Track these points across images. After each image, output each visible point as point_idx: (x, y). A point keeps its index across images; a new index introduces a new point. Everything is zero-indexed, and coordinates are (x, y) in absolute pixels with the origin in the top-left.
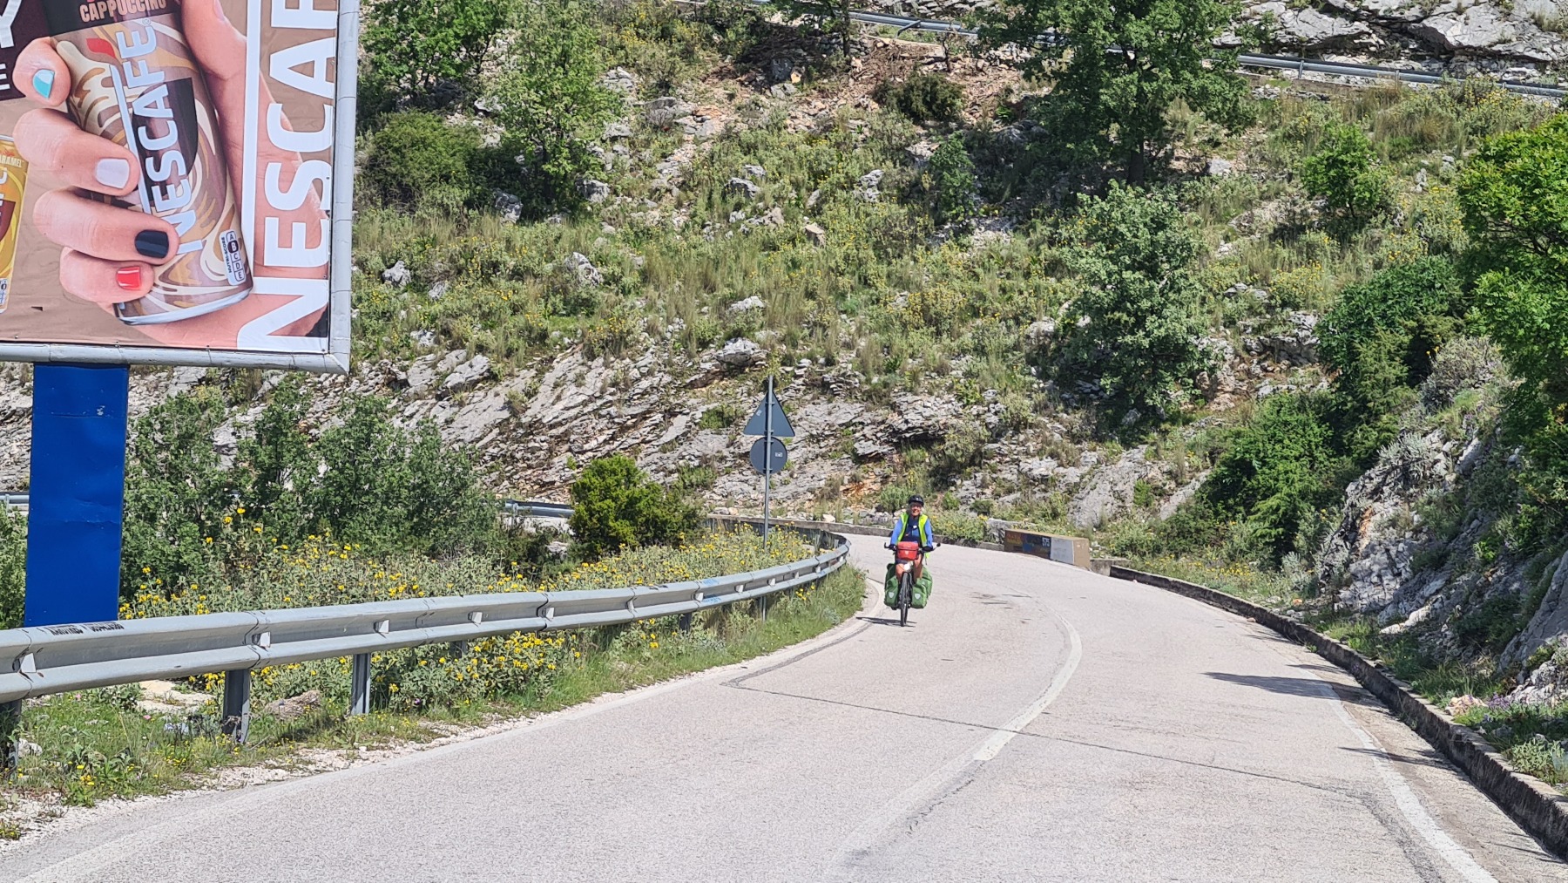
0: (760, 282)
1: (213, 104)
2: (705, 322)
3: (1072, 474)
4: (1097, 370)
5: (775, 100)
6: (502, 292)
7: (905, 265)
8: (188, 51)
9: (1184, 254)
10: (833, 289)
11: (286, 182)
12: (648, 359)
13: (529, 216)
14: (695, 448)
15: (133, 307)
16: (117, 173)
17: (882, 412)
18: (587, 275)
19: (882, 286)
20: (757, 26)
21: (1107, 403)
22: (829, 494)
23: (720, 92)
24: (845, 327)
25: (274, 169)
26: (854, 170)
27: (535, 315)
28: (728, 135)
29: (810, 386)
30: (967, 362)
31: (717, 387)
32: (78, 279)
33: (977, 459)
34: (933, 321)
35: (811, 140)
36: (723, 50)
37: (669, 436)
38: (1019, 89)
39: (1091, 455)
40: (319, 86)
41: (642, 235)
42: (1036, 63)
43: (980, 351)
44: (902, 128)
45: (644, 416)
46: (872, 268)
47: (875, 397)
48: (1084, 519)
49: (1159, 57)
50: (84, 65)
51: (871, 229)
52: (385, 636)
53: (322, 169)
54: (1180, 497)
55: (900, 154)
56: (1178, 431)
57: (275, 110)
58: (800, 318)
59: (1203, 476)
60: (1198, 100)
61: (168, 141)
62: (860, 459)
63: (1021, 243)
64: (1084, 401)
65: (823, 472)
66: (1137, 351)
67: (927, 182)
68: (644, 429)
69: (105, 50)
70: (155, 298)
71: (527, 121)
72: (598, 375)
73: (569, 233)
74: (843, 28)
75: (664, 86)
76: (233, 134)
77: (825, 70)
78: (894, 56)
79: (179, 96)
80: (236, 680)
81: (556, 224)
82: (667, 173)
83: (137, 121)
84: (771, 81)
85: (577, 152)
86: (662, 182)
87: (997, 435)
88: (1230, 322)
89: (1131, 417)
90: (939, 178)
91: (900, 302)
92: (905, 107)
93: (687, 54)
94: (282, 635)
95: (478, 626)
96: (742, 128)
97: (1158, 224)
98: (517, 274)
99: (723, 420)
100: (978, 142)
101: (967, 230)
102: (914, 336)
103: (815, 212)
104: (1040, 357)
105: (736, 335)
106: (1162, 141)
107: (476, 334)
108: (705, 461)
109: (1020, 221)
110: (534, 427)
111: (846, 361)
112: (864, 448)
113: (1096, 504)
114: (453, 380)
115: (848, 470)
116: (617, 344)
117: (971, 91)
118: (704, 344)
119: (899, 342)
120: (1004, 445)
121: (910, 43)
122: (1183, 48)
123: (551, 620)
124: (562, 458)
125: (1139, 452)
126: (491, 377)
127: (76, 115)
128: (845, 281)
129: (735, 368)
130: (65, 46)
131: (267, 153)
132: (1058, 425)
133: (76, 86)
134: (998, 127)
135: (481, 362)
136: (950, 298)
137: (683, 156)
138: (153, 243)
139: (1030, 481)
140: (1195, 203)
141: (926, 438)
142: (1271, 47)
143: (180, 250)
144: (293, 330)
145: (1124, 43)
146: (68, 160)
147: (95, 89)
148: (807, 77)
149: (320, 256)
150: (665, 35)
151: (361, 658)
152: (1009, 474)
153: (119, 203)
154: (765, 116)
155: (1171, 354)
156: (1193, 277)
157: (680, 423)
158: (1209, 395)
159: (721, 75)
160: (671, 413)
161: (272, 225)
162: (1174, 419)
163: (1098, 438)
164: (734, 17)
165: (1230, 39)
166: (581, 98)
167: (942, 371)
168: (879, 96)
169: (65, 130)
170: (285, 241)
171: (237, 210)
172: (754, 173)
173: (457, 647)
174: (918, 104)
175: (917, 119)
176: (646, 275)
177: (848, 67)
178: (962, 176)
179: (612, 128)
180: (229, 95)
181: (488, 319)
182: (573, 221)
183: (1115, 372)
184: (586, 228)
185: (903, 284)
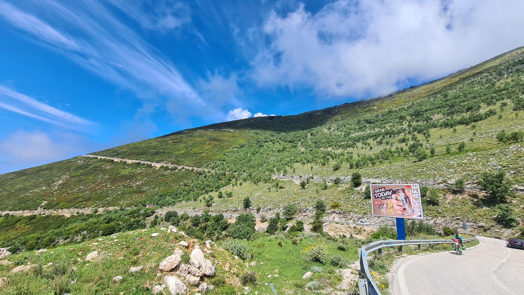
0: (459, 212)
1: (408, 199)
2: (454, 215)
3: (502, 231)
4: (503, 221)
5: (457, 196)
6: (432, 212)
7: (475, 210)
8: (406, 195)
9: (511, 210)
10: (467, 212)
11: (415, 205)
12: (448, 218)
13: (433, 206)
14: (455, 226)
15: (404, 214)
16: (401, 204)
17: (476, 224)
18: (440, 211)
19: (473, 212)
20: (454, 190)
21: (505, 224)
22: (471, 231)
23: (451, 195)
24: (470, 216)
25: (414, 204)
26: (467, 202)
27: (435, 214)
28: (452, 199)
29: (467, 221)
30: (485, 220)
31: (456, 221)
32: (399, 212)
33: (489, 229)
34: (480, 216)
35: (462, 199)
36: (450, 192)
37: (452, 225)
38: (485, 195)
39: (504, 230)
40: (417, 197)
41: (445, 207)
42: (487, 192)
43: (487, 219)
44: (472, 198)
45: (449, 223)
46: (472, 211)
47: (475, 223)
48: (504, 236)
49: (503, 191)
50: (397, 196)
51: (471, 207)
52: (432, 242)
53: (419, 204)
54: (517, 234)
55: (473, 201)
56: (515, 228)
57: (414, 199)
58: (464, 215)
59: (520, 232)
60: (509, 195)
61: (405, 201)
62: (474, 228)
63: (489, 209)
64: (501, 224)
65: (470, 229)
66: (507, 220)
67: (476, 203)
68: (449, 224)
69: (399, 195)
70: (405, 213)
71: (432, 198)
72: (443, 219)
73: (438, 207)
74: (463, 190)
75: (445, 195)
76: (410, 201)
77: (462, 193)
78: (470, 192)
79: (405, 198)
80: (419, 245)
81: (436, 206)
82: (447, 202)
83: (402, 200)
84: (456, 194)
85: (437, 201)
86: (446, 203)
87: (491, 227)
88: (519, 217)
89: (508, 226)
90: (478, 203)
91: (476, 214)
92: (472, 196)
93: (447, 192)
94: (423, 242)
95: (440, 242)
96: (454, 198)
97: (507, 207)
98: (433, 210)
99: (457, 224)
100: (482, 199)
101: (483, 207)
102: (478, 217)
103: (464, 206)
104: (495, 219)
105: (457, 216)
106: (505, 199)
107: (430, 215)
108: (456, 227)
109: (489, 207)
110: (437, 223)
111: (470, 219)
112: (474, 227)
113: (506, 234)
114: (428, 219)
115: (473, 229)
116: (445, 217)
117: (480, 195)
118: (454, 217)
119: (476, 217)
120: (492, 228)
121: (471, 191)
122: (506, 190)
123: (447, 242)
124: (441, 226)
125: (511, 229)
126: (432, 219)
127: (397, 200)
128: (469, 212)
129: (458, 219)
130: (395, 195)
131: (413, 202)
132: (499, 226)
133: (397, 198)
134: (484, 198)
135: (431, 218)
136: (482, 214)
137: (448, 201)
138: (405, 209)
139: (496, 232)
140: (511, 205)
141: (482, 227)
142: (517, 190)
143: (407, 210)
144: (418, 216)
145: (498, 190)
146: (397, 203)
147: (398, 198)
148: (460, 194)
149: (419, 210)
150: (444, 191)
151: (430, 244)
152: (493, 231)
153: (401, 206)
154: (456, 197)
155: (512, 220)
156: (513, 212)
157: (452, 224)
158: (519, 224)
159: (451, 194)
160: (451, 223)
161: (415, 208)
162: (514, 226)
163: (504, 228)
164: (451, 189)
165: (511, 189)
166: (437, 196)
167: (482, 220)
168: (469, 195)
169: (396, 201)
170: (416, 209)
171: (411, 207)
172: (456, 202)
173: (438, 244)
174: (473, 196)
175: (474, 197)
176: (446, 211)
177: (465, 193)
178: (481, 202)
179: (440, 198)
180: (409, 198)
181: (431, 214)
182: (438, 206)
183: (505, 221)
184: (439, 207)
185: (476, 212)
